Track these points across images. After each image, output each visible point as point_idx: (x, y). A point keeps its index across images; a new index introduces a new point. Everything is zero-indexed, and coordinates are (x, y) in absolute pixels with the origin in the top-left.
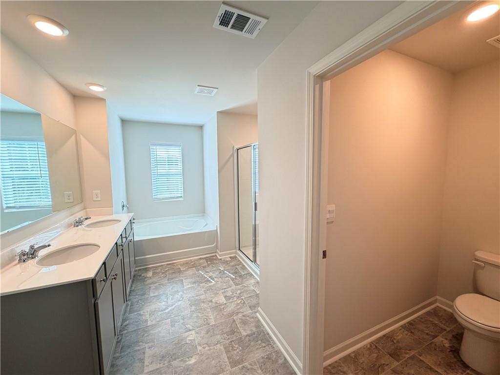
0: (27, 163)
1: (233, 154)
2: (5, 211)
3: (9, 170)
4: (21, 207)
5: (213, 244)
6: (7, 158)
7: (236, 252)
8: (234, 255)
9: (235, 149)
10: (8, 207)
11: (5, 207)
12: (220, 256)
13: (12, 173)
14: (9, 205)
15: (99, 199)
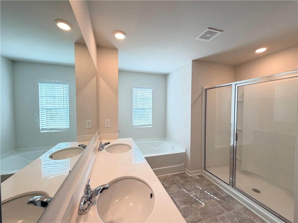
0: (55, 99)
1: (202, 94)
2: (41, 132)
3: (45, 103)
4: (50, 129)
5: (182, 163)
6: (44, 95)
7: (202, 171)
8: (200, 174)
9: (204, 89)
10: (43, 129)
11: (41, 129)
12: (190, 174)
13: (47, 105)
14: (43, 128)
15: (109, 126)
